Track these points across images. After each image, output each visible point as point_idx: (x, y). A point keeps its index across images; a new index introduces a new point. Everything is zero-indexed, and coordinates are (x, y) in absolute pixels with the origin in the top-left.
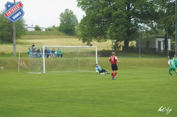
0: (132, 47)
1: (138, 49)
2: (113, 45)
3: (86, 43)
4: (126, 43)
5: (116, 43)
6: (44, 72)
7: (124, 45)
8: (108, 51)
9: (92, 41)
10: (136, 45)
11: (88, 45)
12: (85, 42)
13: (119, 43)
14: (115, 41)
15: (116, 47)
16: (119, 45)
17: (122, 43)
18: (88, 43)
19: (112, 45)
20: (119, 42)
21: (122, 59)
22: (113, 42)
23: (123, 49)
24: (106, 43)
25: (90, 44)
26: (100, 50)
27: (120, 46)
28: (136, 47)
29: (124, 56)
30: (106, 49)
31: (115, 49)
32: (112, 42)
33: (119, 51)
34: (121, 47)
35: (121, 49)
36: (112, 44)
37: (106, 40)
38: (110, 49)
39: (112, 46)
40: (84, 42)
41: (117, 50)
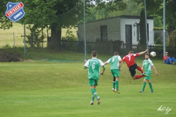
1: (81, 43)
2: (27, 35)
4: (56, 33)
5: (33, 30)
7: (50, 35)
8: (15, 48)
10: (78, 34)
13: (39, 32)
15: (33, 39)
16: (40, 37)
17: (47, 32)
19: (25, 36)
20: (40, 29)
21: (45, 65)
22: (25, 29)
23: (48, 44)
24: (11, 30)
27: (43, 37)
28: (77, 40)
29: (50, 59)
30: (11, 45)
31: (32, 45)
32: (23, 29)
33: (40, 49)
34: (46, 39)
35: (45, 45)
36: (25, 33)
37: (11, 26)
38: (21, 44)
39: (23, 38)
41: (36, 46)
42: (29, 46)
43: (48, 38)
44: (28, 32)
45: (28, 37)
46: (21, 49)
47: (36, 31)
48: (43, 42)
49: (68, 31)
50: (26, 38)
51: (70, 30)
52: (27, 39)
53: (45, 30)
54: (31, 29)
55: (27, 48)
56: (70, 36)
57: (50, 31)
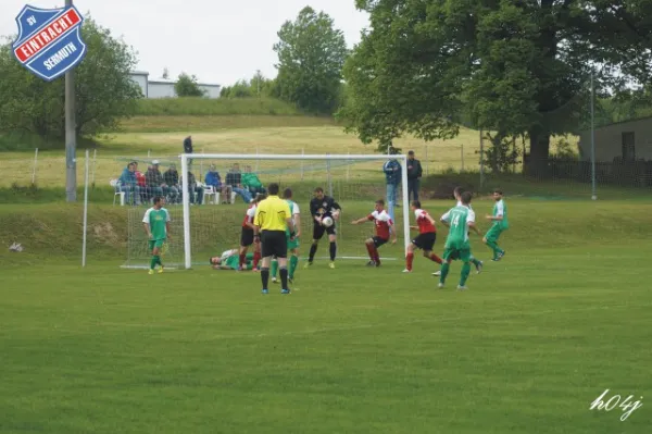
0: (565, 160)
1: (585, 164)
2: (486, 149)
3: (375, 143)
4: (540, 145)
5: (496, 141)
6: (188, 264)
7: (528, 150)
8: (464, 174)
9: (398, 136)
10: (580, 148)
11: (382, 149)
12: (370, 141)
13: (508, 144)
14: (494, 133)
15: (497, 156)
16: (509, 153)
17: (522, 144)
18: (383, 141)
19: (482, 152)
20: (509, 139)
22: (482, 138)
23: (524, 167)
24: (456, 142)
25: (392, 148)
26: (430, 173)
27: (515, 154)
28: (579, 158)
29: (528, 194)
30: (457, 168)
31: (495, 169)
32: (479, 138)
33: (510, 175)
34: (520, 158)
35: (519, 168)
36: (482, 147)
37: (457, 133)
38: (474, 166)
39: (479, 155)
40: (365, 138)
41: (502, 170)
42: (488, 169)
43: (525, 156)
44: (488, 144)
45: (488, 153)
46: (474, 175)
47: (503, 142)
48: (515, 162)
49: (561, 142)
50: (485, 155)
51: (566, 141)
52: (485, 157)
53: (519, 140)
54: (492, 140)
55: (486, 175)
56: (566, 152)
57: (528, 143)
